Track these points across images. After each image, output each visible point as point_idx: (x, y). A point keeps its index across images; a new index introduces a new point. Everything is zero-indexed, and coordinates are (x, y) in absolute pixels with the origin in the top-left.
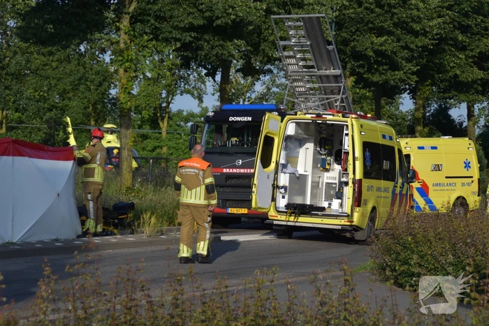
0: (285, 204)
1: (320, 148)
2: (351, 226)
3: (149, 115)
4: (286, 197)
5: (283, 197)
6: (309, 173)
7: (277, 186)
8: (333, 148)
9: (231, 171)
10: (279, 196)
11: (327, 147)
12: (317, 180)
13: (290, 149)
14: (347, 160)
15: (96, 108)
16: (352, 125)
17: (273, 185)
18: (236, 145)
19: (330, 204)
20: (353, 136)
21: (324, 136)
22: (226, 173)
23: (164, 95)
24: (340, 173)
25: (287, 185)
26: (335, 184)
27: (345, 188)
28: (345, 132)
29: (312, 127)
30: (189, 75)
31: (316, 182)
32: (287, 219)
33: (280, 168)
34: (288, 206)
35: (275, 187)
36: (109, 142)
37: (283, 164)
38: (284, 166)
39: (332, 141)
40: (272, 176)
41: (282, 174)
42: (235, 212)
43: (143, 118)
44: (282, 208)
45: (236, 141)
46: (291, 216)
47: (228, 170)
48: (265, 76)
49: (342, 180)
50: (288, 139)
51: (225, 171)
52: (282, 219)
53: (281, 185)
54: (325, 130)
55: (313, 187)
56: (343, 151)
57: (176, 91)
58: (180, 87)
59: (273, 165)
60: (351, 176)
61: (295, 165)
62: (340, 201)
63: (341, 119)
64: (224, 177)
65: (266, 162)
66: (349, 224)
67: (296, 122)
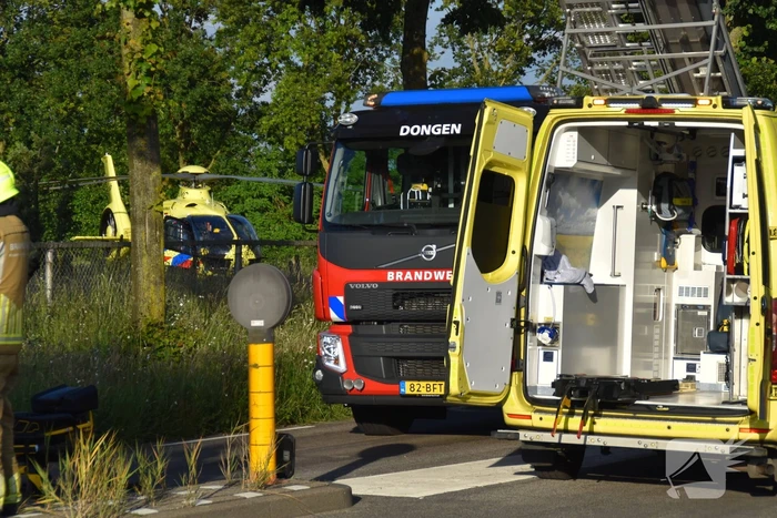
0: (553, 378)
1: (658, 203)
2: (762, 442)
3: (298, 144)
4: (557, 355)
5: (548, 357)
6: (626, 279)
7: (528, 324)
8: (695, 202)
9: (408, 276)
10: (534, 355)
11: (677, 201)
12: (651, 297)
13: (567, 211)
14: (740, 239)
15: (189, 134)
16: (757, 129)
17: (515, 323)
18: (425, 204)
19: (691, 368)
20: (758, 163)
21: (669, 168)
22: (394, 282)
23: (330, 103)
24: (718, 275)
25: (559, 318)
26: (706, 308)
27: (737, 324)
28: (734, 152)
29: (632, 145)
30: (382, 59)
31: (646, 305)
32: (561, 426)
33: (535, 268)
34: (561, 385)
35: (522, 326)
36: (192, 205)
37: (544, 258)
38: (550, 263)
39: (692, 183)
40: (511, 295)
41: (543, 288)
42: (423, 392)
43: (287, 151)
44: (544, 388)
45: (425, 193)
46: (571, 414)
47: (399, 275)
48: (544, 54)
49: (728, 300)
50: (557, 180)
51: (390, 276)
52: (543, 426)
53: (541, 319)
54: (669, 151)
55: (638, 320)
56: (728, 211)
57: (353, 92)
58: (364, 84)
59: (512, 263)
60: (756, 288)
61: (583, 256)
62: (722, 358)
63: (721, 111)
64: (390, 293)
65: (489, 253)
66: (755, 436)
67: (581, 130)
